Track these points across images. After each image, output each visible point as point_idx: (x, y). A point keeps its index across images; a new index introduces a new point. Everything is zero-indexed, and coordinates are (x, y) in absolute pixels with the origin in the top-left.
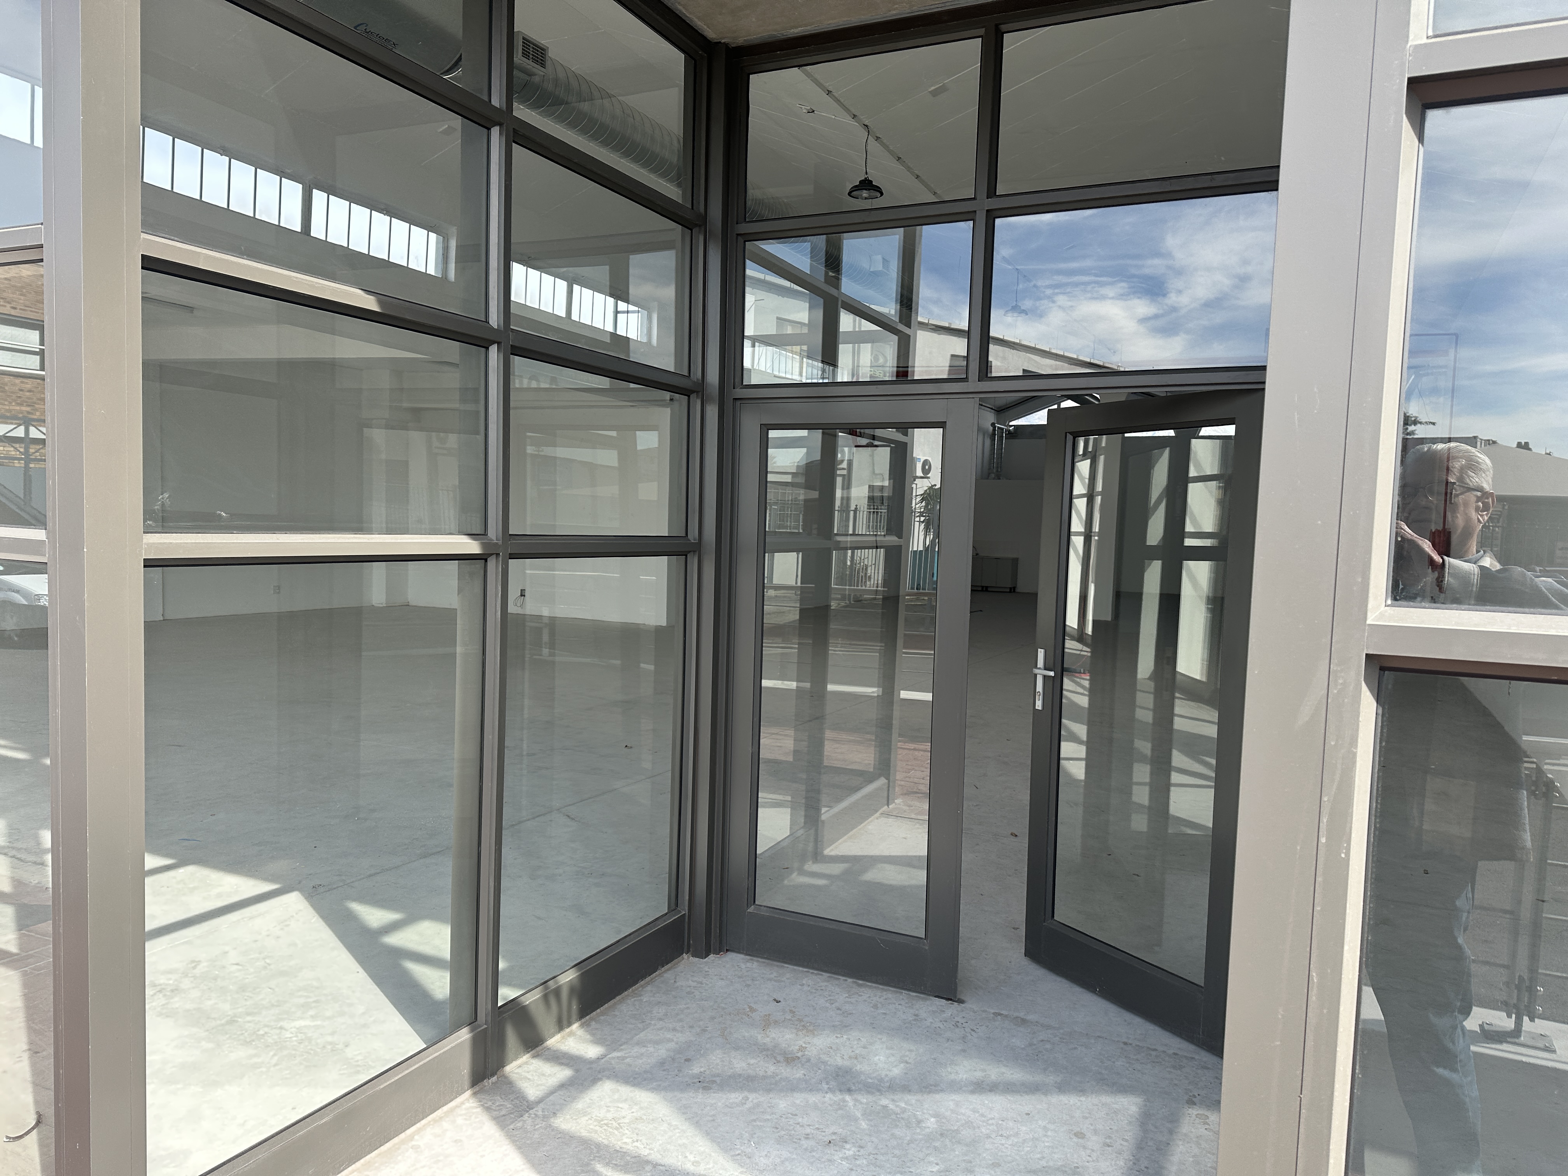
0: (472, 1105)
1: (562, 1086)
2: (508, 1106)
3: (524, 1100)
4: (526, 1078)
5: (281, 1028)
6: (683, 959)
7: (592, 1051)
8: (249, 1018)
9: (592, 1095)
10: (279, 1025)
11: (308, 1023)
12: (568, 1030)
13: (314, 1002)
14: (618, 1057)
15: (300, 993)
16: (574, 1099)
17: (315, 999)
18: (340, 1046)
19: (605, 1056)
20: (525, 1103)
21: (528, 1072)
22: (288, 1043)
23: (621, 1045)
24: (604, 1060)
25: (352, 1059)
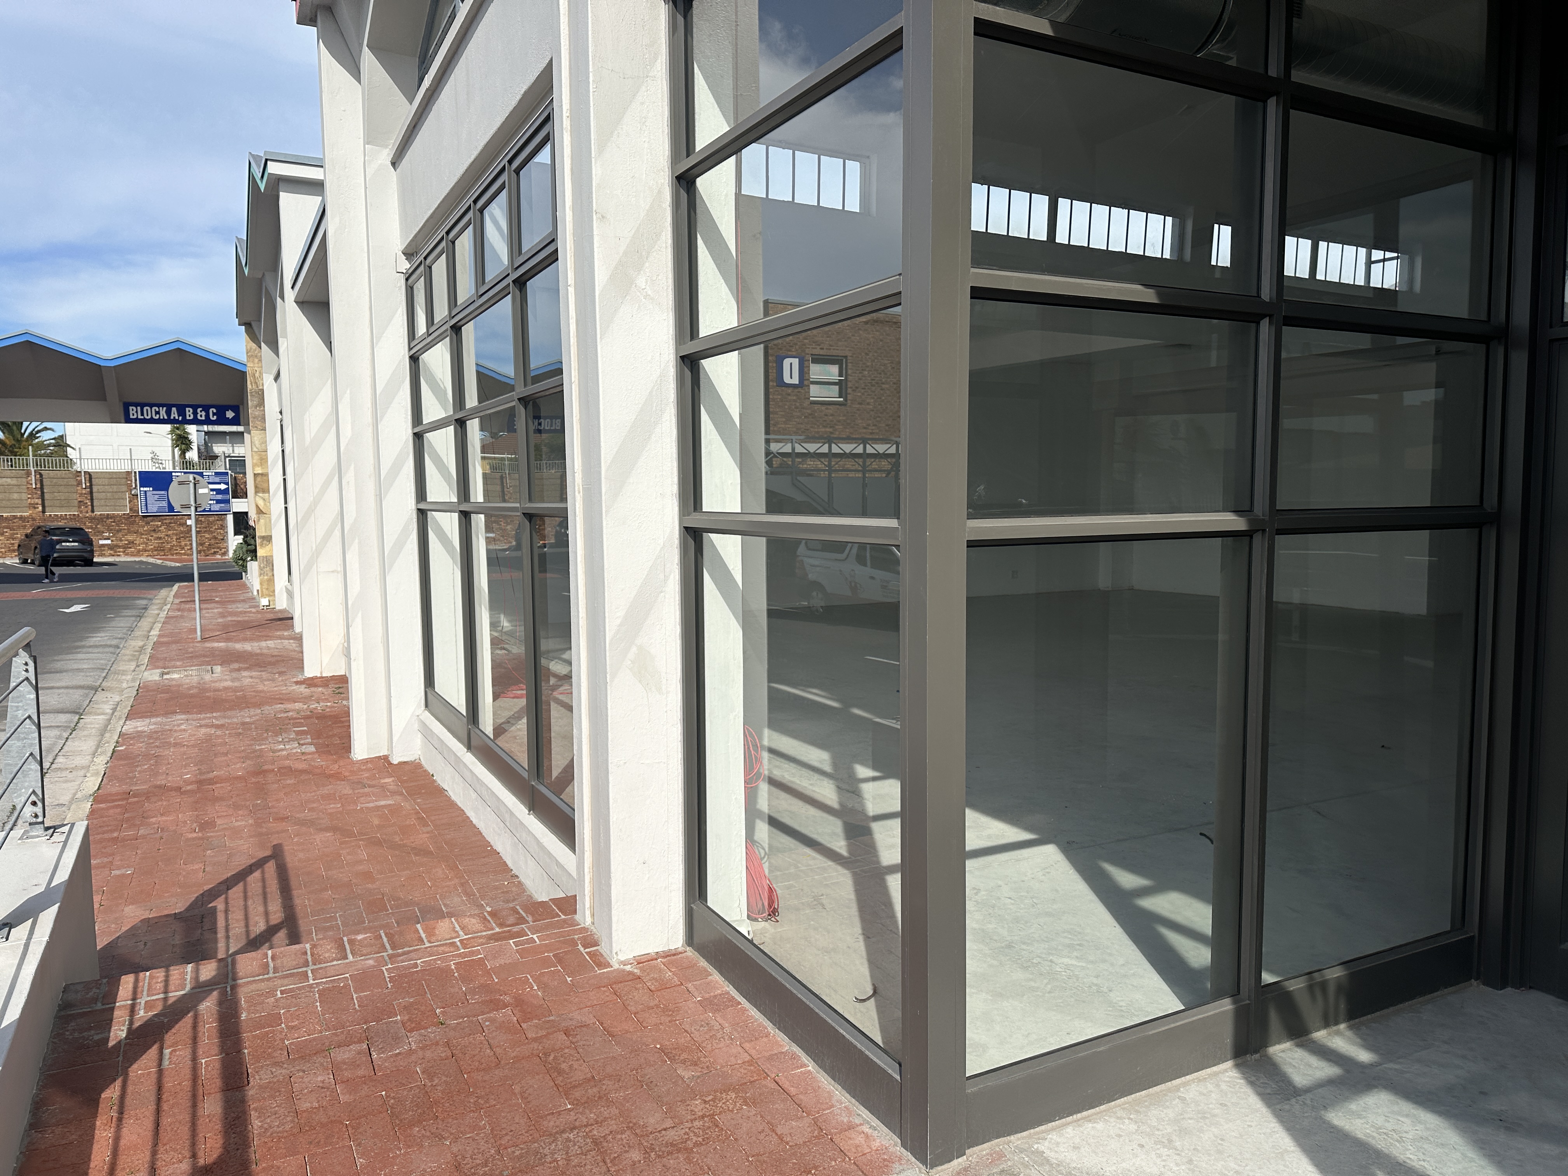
0: (1235, 1075)
1: (1330, 1082)
2: (1274, 1086)
3: (1290, 1085)
4: (1290, 1064)
5: (1051, 961)
6: (1471, 985)
7: (1364, 1056)
8: (1024, 947)
9: (1367, 1099)
10: (1049, 959)
11: (1074, 962)
12: (1335, 1028)
13: (1078, 945)
14: (1396, 1070)
15: (1066, 934)
16: (1347, 1099)
17: (1079, 942)
18: (1105, 989)
19: (1381, 1065)
20: (1291, 1087)
21: (1293, 1059)
22: (1058, 976)
23: (1399, 1058)
24: (1379, 1068)
25: (1116, 1003)
